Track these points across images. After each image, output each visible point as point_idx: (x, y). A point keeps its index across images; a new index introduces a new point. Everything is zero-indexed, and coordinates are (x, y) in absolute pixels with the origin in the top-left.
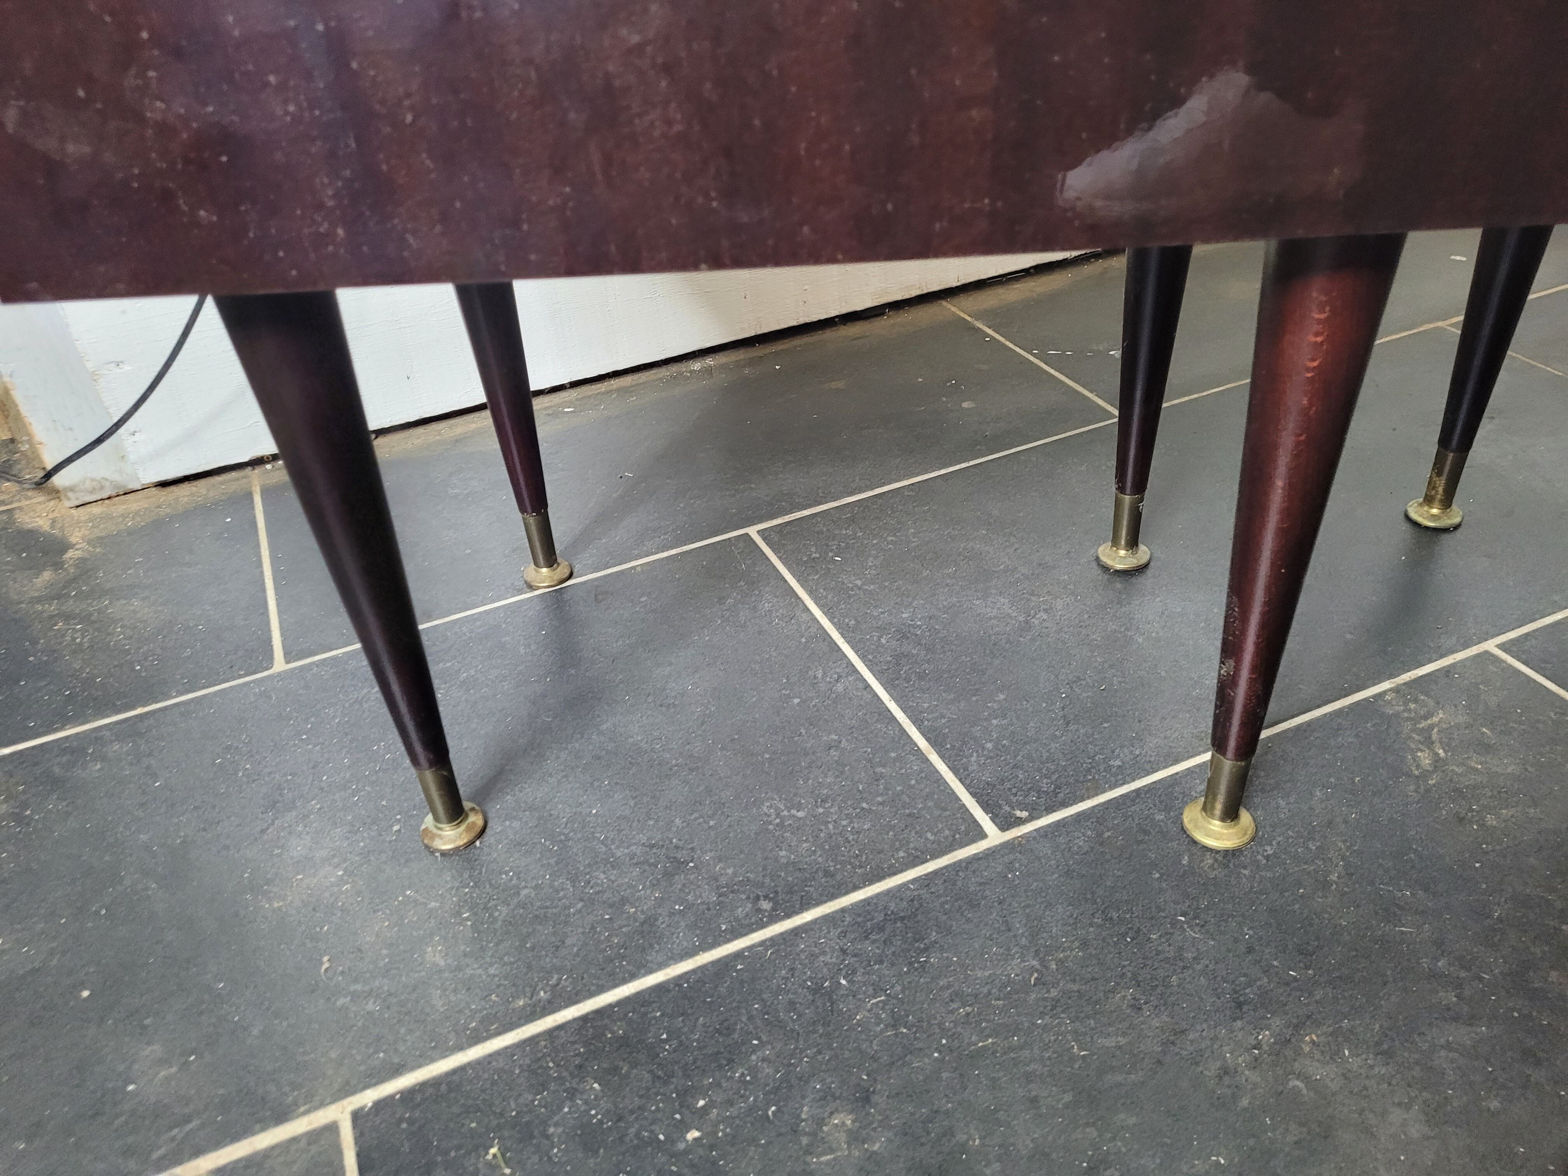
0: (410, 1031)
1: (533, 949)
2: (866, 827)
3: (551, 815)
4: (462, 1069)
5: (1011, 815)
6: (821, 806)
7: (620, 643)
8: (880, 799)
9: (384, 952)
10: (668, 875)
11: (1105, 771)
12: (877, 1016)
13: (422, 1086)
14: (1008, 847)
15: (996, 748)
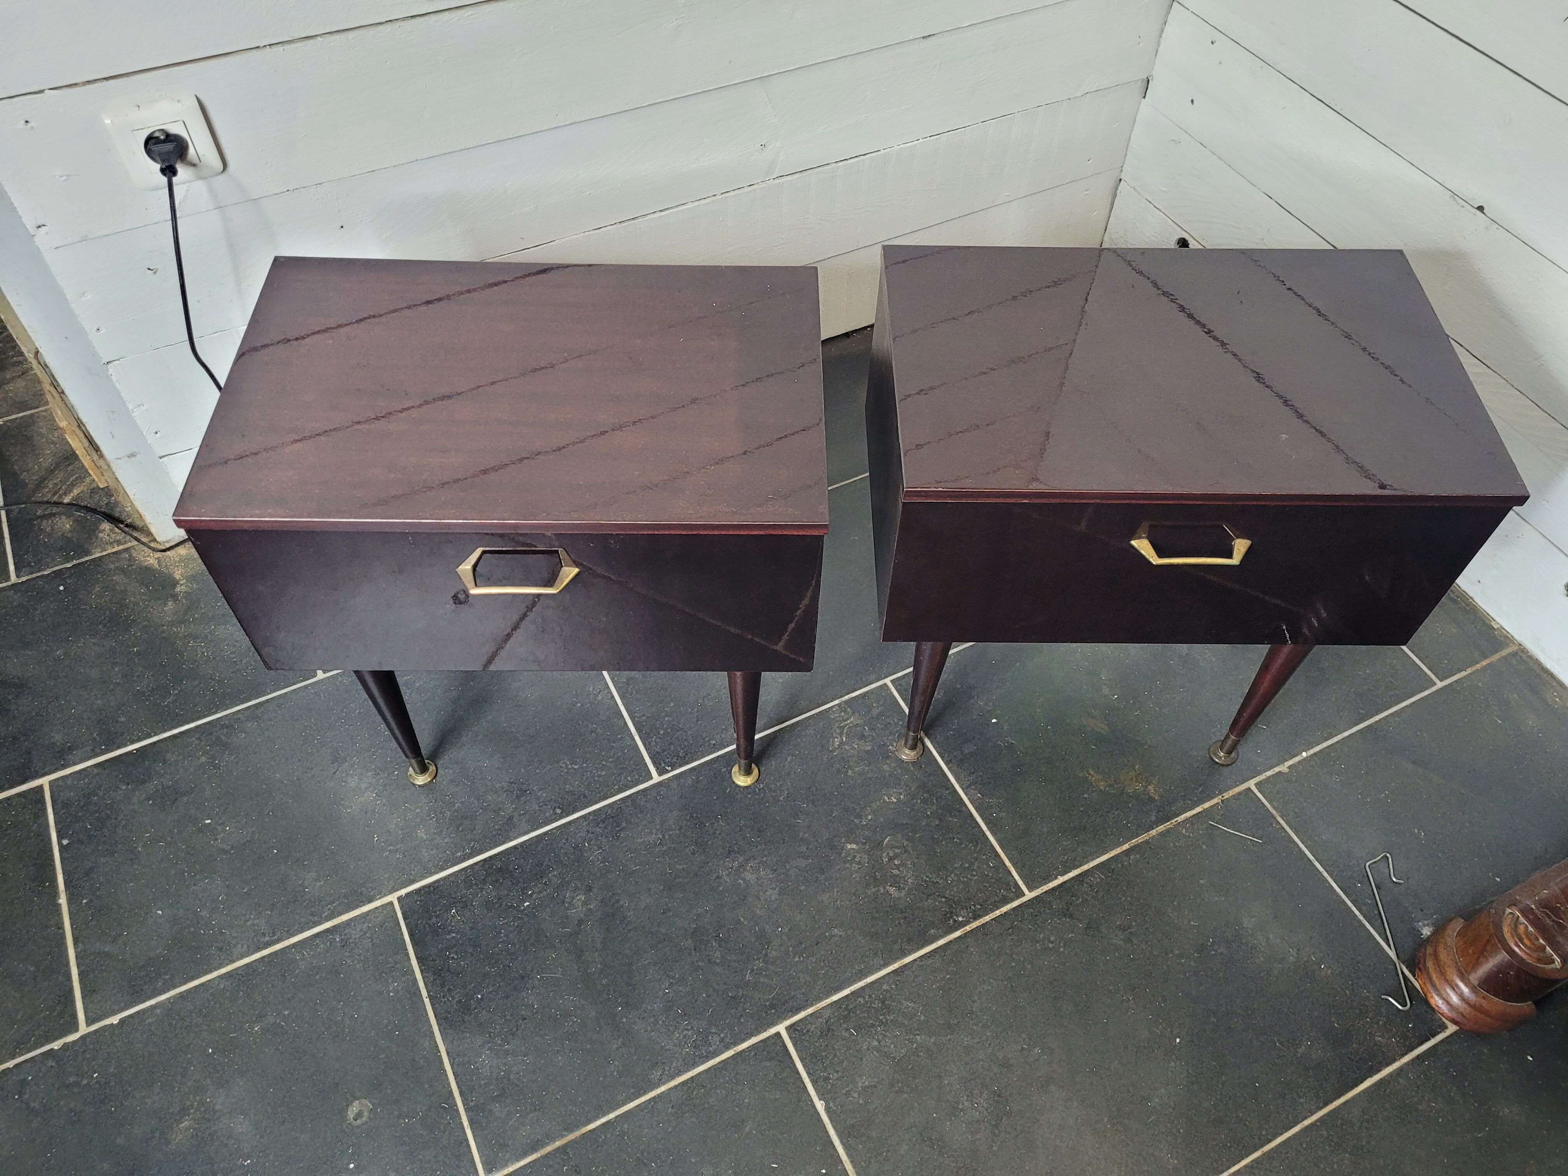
1: (462, 831)
2: (603, 774)
3: (466, 766)
4: (439, 880)
5: (664, 768)
6: (585, 763)
8: (611, 760)
9: (400, 832)
10: (518, 797)
12: (598, 860)
13: (424, 887)
14: (660, 784)
15: (664, 734)
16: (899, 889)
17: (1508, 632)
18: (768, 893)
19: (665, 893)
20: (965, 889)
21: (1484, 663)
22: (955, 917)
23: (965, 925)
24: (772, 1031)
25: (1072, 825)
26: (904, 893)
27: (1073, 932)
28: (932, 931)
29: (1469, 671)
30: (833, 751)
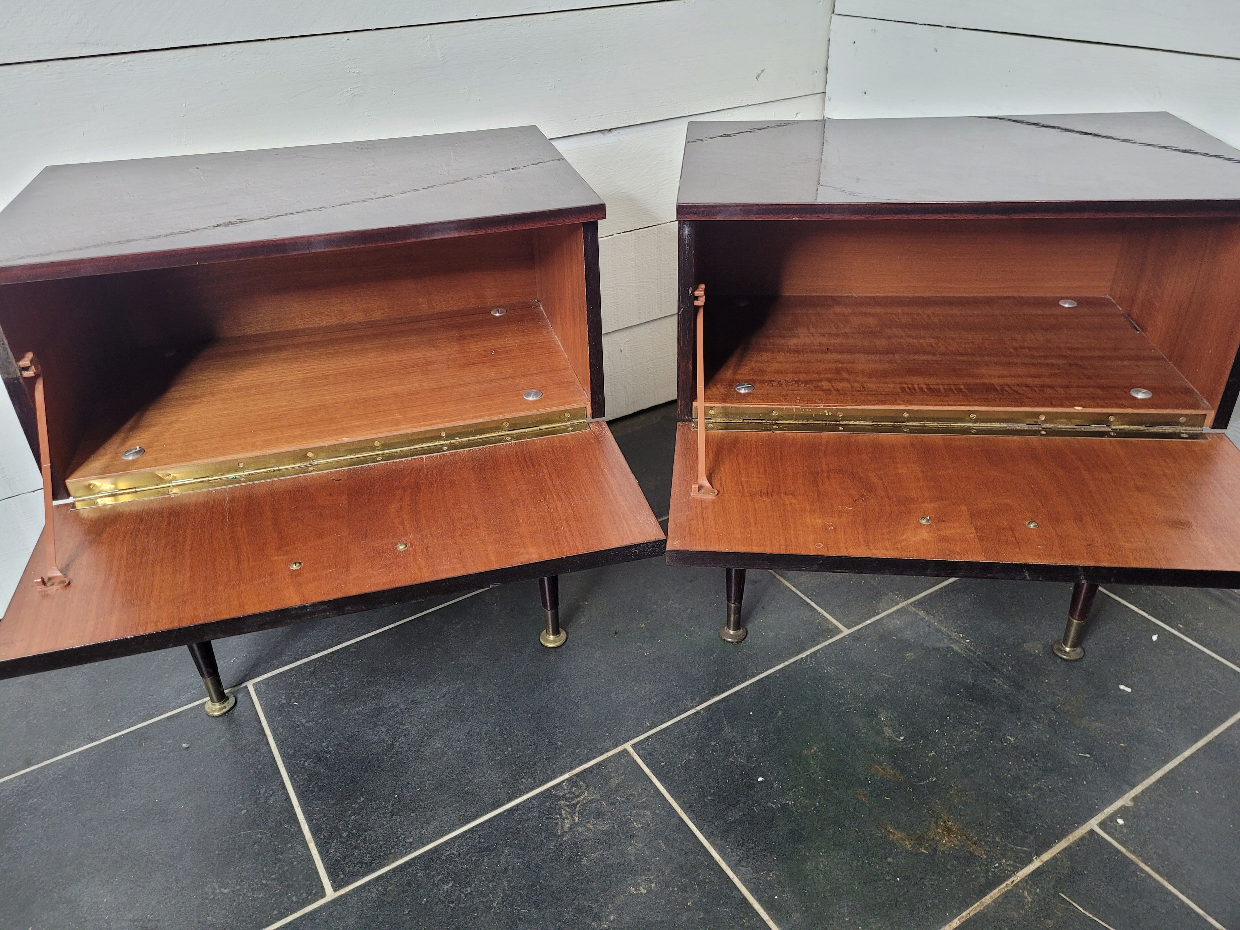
2: (260, 896)
3: (79, 905)
5: (343, 880)
6: (239, 885)
8: (273, 876)
11: (402, 846)
14: (334, 902)
15: (347, 836)
25: (879, 901)
30: (562, 835)
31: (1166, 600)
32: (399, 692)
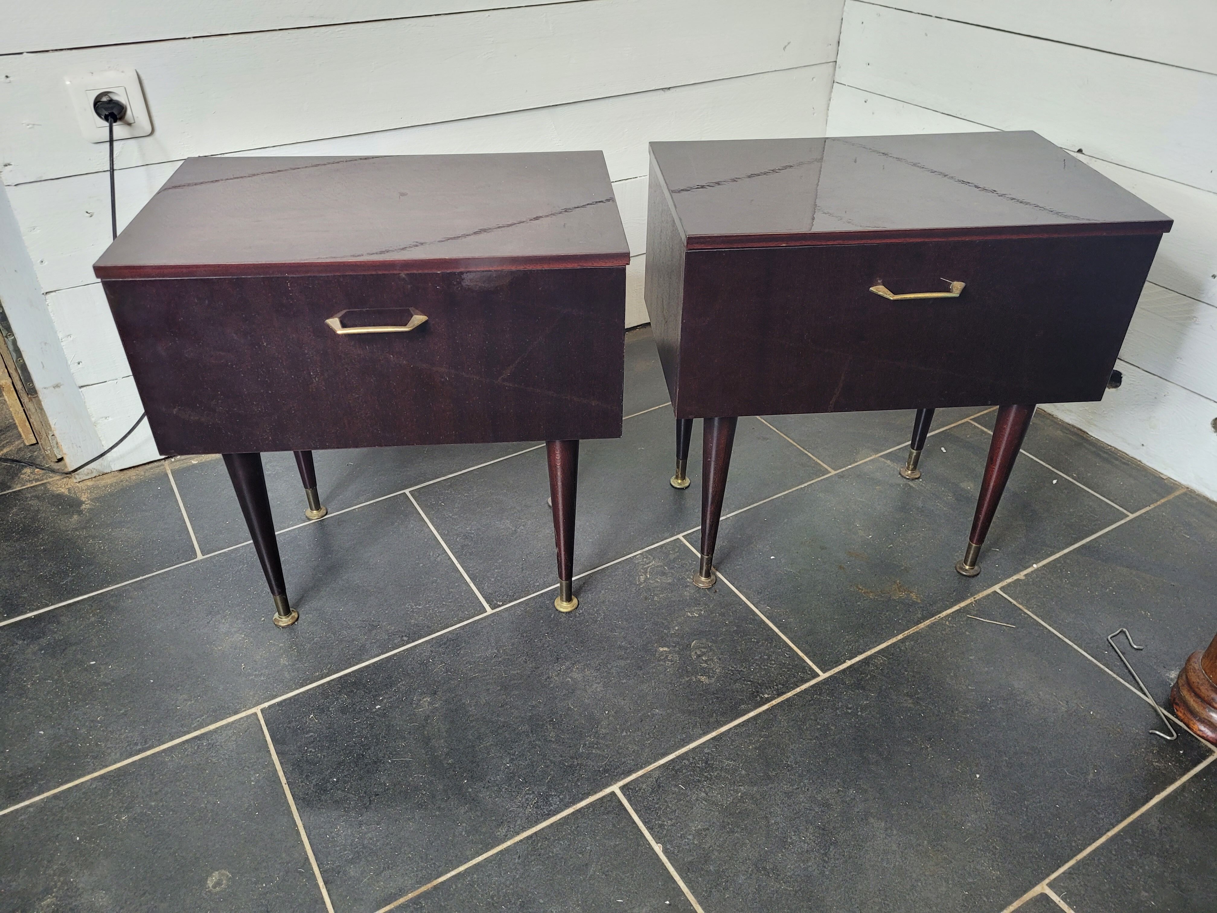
0: (278, 685)
1: (320, 657)
2: (444, 610)
3: (324, 612)
4: (298, 694)
5: (496, 604)
6: (428, 604)
7: (349, 543)
8: (450, 600)
9: (265, 661)
10: (370, 631)
12: (441, 670)
13: (285, 700)
14: (493, 615)
15: (495, 580)
16: (709, 677)
17: (1176, 481)
18: (594, 687)
19: (502, 691)
20: (767, 675)
21: (1163, 501)
22: (761, 695)
23: (772, 700)
24: (608, 791)
25: (851, 624)
26: (713, 679)
27: (867, 700)
28: (743, 706)
29: (1152, 506)
30: (640, 584)
31: (1066, 459)
32: (514, 500)
